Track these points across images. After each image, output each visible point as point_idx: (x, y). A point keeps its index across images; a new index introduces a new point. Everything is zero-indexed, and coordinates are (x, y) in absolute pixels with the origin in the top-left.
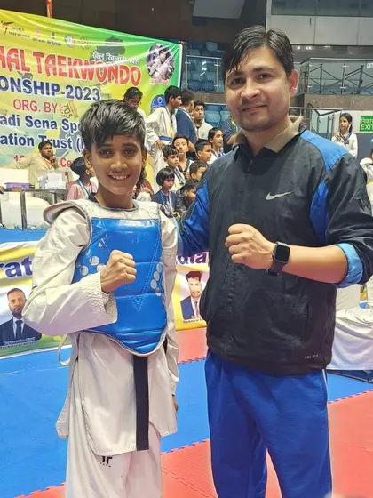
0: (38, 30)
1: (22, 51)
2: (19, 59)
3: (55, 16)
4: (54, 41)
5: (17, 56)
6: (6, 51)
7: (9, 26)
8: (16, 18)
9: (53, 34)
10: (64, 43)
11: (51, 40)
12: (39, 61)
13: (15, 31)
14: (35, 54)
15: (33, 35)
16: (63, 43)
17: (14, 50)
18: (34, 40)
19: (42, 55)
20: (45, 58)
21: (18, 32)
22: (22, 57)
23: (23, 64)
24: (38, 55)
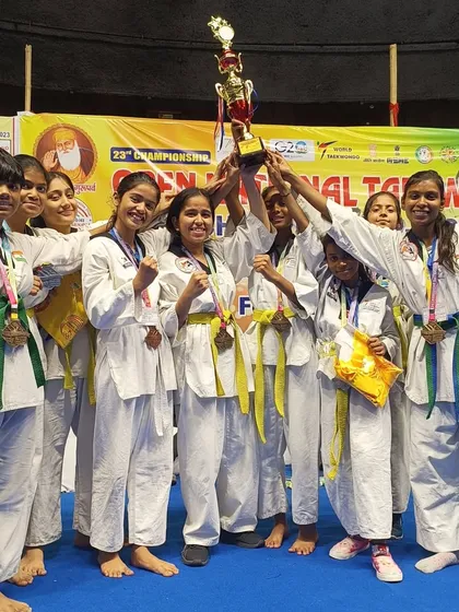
0: (372, 146)
1: (346, 179)
2: (342, 190)
3: (401, 122)
4: (398, 158)
5: (338, 186)
6: (321, 182)
7: (329, 148)
8: (340, 134)
9: (397, 149)
10: (415, 158)
11: (392, 158)
12: (371, 188)
13: (336, 153)
14: (366, 180)
15: (364, 154)
16: (411, 158)
17: (335, 180)
18: (366, 160)
19: (377, 180)
20: (382, 184)
21: (343, 153)
22: (346, 186)
23: (347, 196)
24: (371, 181)
